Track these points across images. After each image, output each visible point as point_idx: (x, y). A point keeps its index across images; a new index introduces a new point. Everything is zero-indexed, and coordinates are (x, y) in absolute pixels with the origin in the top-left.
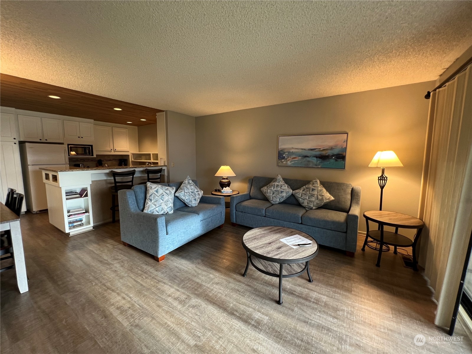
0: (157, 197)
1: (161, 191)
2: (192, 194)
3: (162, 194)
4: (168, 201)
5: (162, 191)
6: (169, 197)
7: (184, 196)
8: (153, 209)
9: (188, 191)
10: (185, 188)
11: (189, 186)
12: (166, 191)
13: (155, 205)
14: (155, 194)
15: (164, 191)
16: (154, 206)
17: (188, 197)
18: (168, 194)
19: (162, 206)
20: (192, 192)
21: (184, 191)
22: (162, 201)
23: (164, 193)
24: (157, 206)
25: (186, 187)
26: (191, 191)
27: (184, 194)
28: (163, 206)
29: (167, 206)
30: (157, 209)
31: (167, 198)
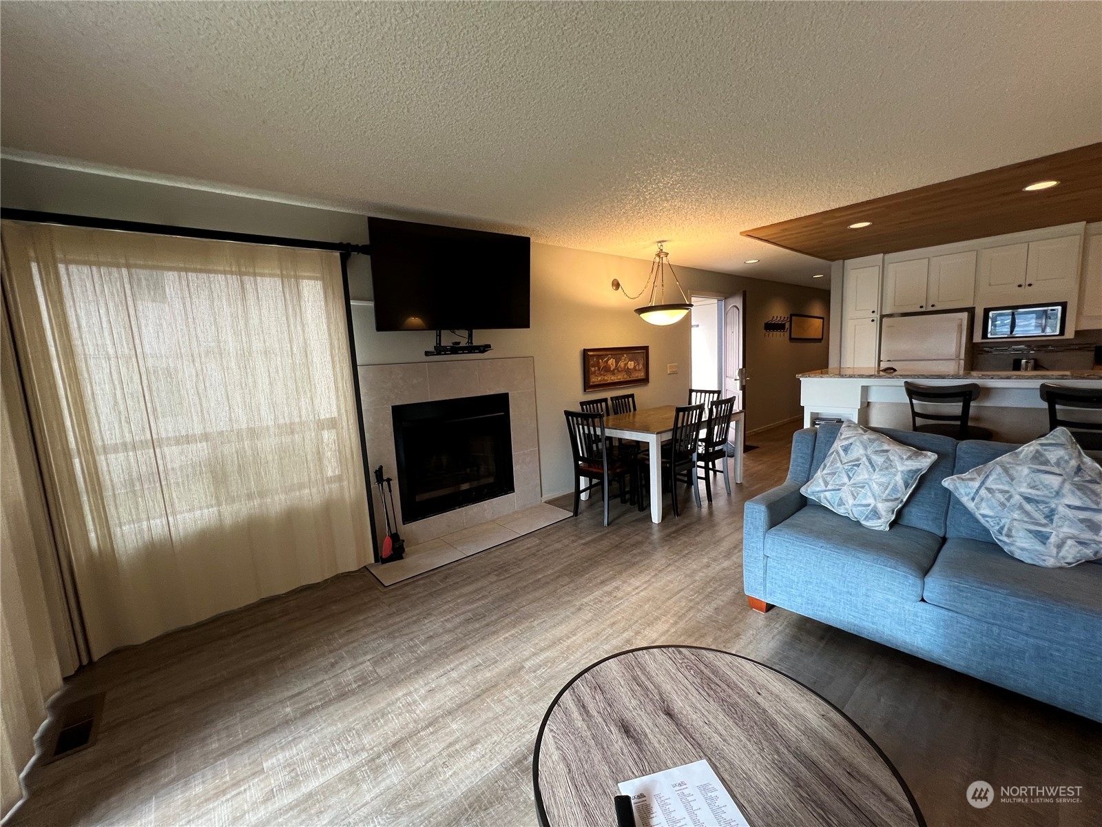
0: (839, 464)
1: (858, 452)
2: (1028, 507)
3: (858, 460)
4: (863, 487)
5: (862, 451)
6: (876, 476)
7: (973, 499)
8: (818, 489)
9: (1006, 488)
10: (999, 470)
11: (1026, 471)
12: (874, 457)
13: (826, 484)
14: (839, 456)
15: (869, 452)
16: (822, 484)
17: (991, 508)
18: (873, 466)
19: (841, 494)
20: (1028, 499)
21: (983, 483)
22: (846, 480)
23: (864, 459)
24: (830, 487)
25: (1006, 470)
26: (1024, 489)
27: (977, 491)
28: (845, 494)
29: (855, 498)
30: (828, 494)
31: (867, 476)
